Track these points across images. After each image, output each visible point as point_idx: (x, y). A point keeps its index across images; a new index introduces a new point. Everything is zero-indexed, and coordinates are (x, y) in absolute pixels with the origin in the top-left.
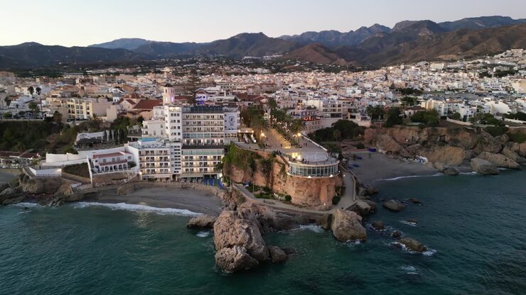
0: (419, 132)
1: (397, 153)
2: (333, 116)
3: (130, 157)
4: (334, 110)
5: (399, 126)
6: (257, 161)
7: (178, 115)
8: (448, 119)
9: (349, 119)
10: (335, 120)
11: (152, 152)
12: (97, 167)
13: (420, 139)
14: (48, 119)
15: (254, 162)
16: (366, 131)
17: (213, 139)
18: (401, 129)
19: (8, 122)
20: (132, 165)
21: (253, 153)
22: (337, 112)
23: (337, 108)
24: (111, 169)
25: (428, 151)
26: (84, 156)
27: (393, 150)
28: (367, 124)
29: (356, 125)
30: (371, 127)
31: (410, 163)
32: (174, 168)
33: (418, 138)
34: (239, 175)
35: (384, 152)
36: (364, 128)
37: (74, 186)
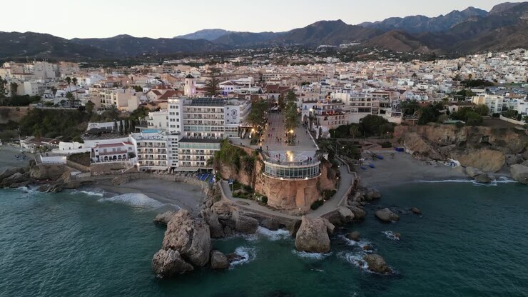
0: (456, 132)
1: (426, 154)
2: (361, 110)
3: (130, 148)
4: (363, 104)
5: (434, 124)
6: (241, 157)
7: (177, 107)
8: (501, 117)
9: (379, 115)
10: (364, 115)
11: (151, 144)
12: (98, 157)
13: (456, 139)
14: (82, 108)
15: (238, 159)
16: (396, 128)
17: (213, 132)
18: (435, 127)
19: (47, 110)
20: (132, 155)
21: (239, 149)
22: (366, 106)
23: (366, 102)
24: (111, 159)
25: (460, 154)
26: (89, 145)
27: (421, 151)
28: (398, 120)
29: (385, 121)
30: (402, 124)
31: (439, 166)
32: (172, 160)
33: (454, 138)
34: (227, 171)
35: (411, 152)
36: (394, 124)
37: (73, 174)
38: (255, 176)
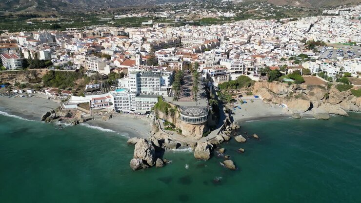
0: (287, 87)
1: (270, 100)
2: (237, 72)
3: (110, 100)
5: (276, 82)
6: (169, 109)
7: (134, 78)
8: (317, 76)
9: (247, 75)
10: (239, 75)
11: (121, 98)
12: (93, 105)
13: (288, 91)
14: (77, 71)
15: (167, 109)
16: (255, 84)
17: (153, 91)
18: (277, 84)
19: (58, 71)
20: (111, 104)
21: (167, 104)
22: (239, 70)
23: (240, 68)
24: (100, 106)
25: (287, 101)
26: (88, 98)
27: (268, 98)
28: (257, 79)
29: (249, 79)
30: (259, 81)
31: (275, 107)
32: (132, 106)
33: (286, 90)
35: (262, 99)
36: (255, 81)
38: (176, 119)
